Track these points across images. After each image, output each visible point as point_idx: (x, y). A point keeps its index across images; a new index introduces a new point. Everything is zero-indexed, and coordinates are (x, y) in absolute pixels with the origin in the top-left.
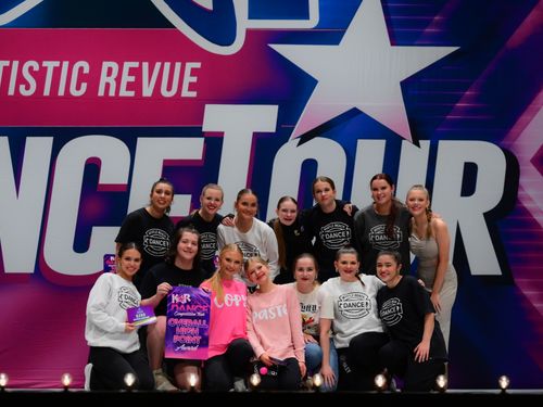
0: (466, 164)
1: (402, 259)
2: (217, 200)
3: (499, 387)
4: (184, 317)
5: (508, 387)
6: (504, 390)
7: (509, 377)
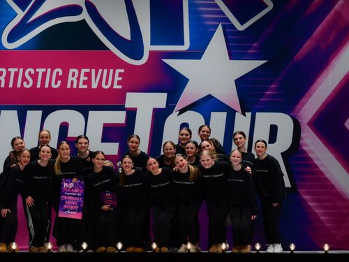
3: (290, 250)
6: (292, 251)
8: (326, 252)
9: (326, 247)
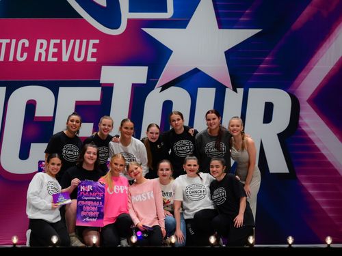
0: (266, 103)
1: (226, 163)
2: (109, 126)
3: (287, 243)
4: (88, 200)
5: (293, 243)
6: (290, 245)
7: (293, 237)
8: (329, 245)
9: (329, 240)
